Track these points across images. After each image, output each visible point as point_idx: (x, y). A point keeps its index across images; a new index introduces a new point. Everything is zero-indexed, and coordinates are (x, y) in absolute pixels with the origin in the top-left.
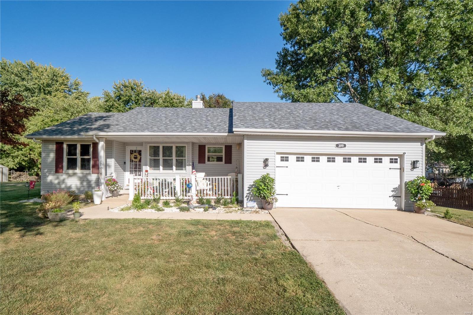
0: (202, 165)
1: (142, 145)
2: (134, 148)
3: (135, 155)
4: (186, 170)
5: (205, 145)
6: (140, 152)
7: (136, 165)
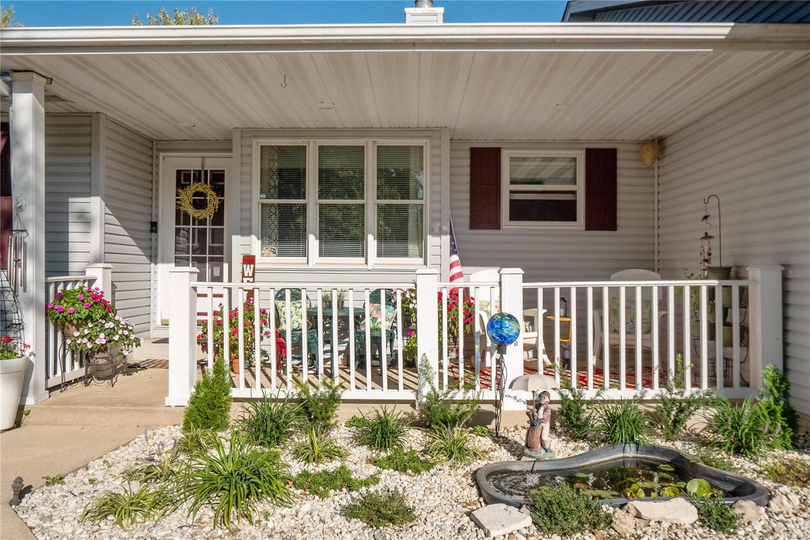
0: (484, 235)
1: (230, 150)
2: (191, 162)
3: (196, 194)
4: (423, 254)
5: (498, 151)
6: (217, 180)
7: (202, 233)
